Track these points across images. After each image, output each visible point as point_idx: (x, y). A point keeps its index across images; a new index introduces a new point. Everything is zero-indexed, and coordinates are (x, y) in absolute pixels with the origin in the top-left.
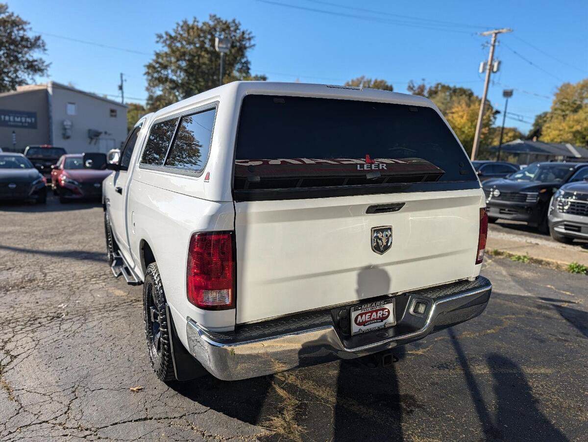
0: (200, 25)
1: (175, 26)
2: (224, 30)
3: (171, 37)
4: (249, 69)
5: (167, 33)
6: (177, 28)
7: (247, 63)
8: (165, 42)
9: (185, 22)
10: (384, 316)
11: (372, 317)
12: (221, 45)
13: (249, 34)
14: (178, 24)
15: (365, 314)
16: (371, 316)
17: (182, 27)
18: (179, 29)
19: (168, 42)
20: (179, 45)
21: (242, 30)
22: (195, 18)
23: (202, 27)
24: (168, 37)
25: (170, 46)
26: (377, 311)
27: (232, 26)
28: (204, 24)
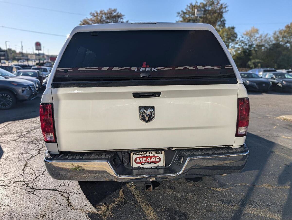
0: (199, 4)
1: (186, 7)
2: (211, 5)
3: (184, 13)
4: (225, 24)
5: (182, 11)
6: (187, 7)
7: (224, 21)
8: (181, 15)
9: (191, 4)
10: (156, 161)
11: (148, 160)
12: (198, 13)
13: (225, 5)
14: (187, 6)
15: (143, 157)
16: (146, 159)
17: (189, 7)
18: (188, 8)
19: (182, 16)
20: (187, 16)
21: (221, 4)
22: (196, 1)
23: (200, 5)
24: (183, 13)
25: (183, 17)
26: (151, 157)
27: (216, 2)
28: (201, 3)
